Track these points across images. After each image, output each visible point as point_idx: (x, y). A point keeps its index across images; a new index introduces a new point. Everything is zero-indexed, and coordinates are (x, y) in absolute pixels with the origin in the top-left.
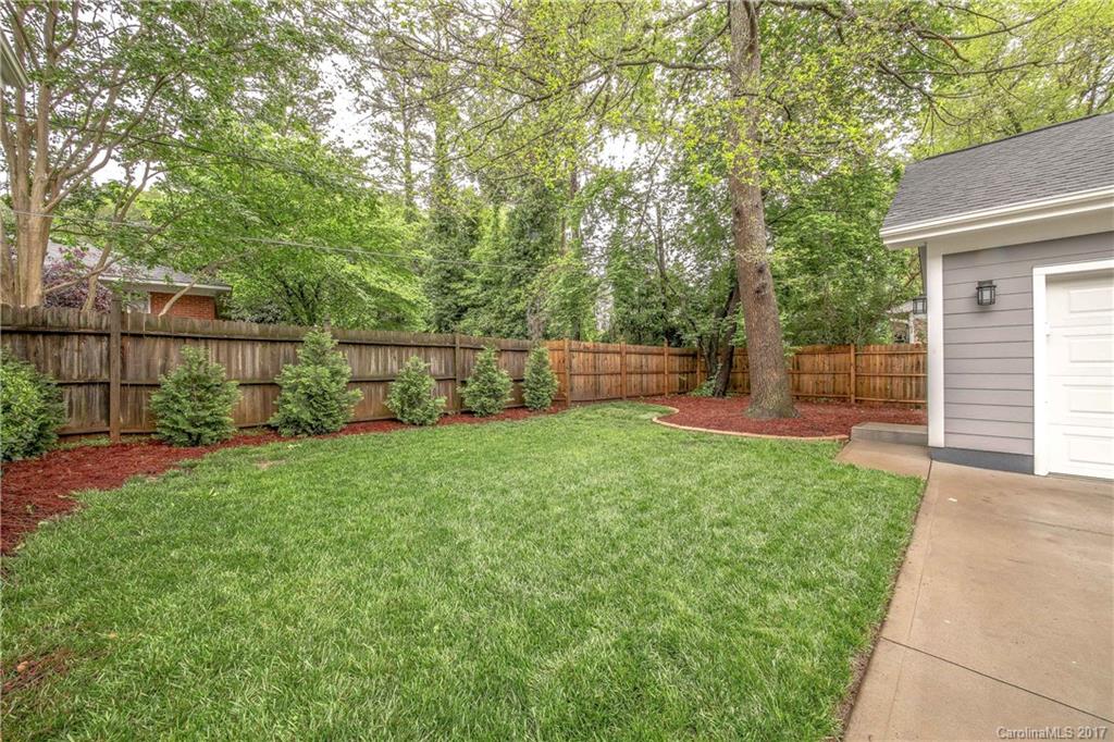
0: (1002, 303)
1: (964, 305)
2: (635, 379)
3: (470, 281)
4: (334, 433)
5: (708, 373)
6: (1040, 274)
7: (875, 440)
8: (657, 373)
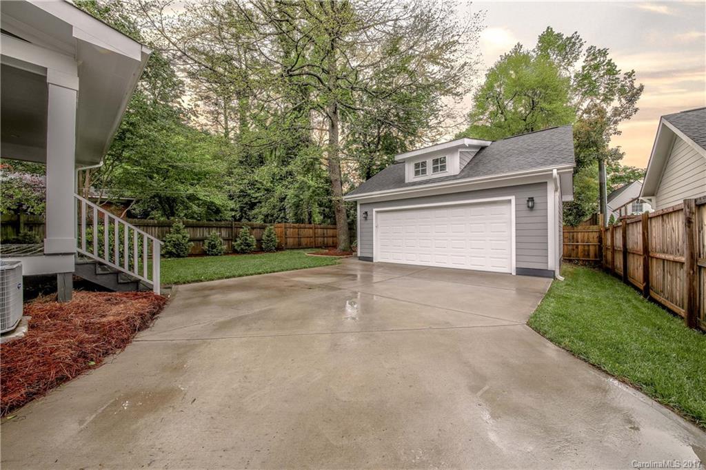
0: (368, 217)
2: (320, 239)
3: (259, 189)
4: (183, 257)
6: (375, 210)
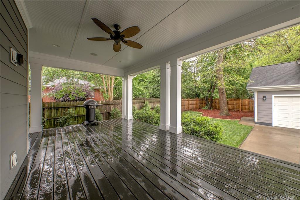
0: (267, 100)
1: (261, 100)
2: (191, 106)
5: (206, 104)
7: (246, 120)
8: (195, 104)
